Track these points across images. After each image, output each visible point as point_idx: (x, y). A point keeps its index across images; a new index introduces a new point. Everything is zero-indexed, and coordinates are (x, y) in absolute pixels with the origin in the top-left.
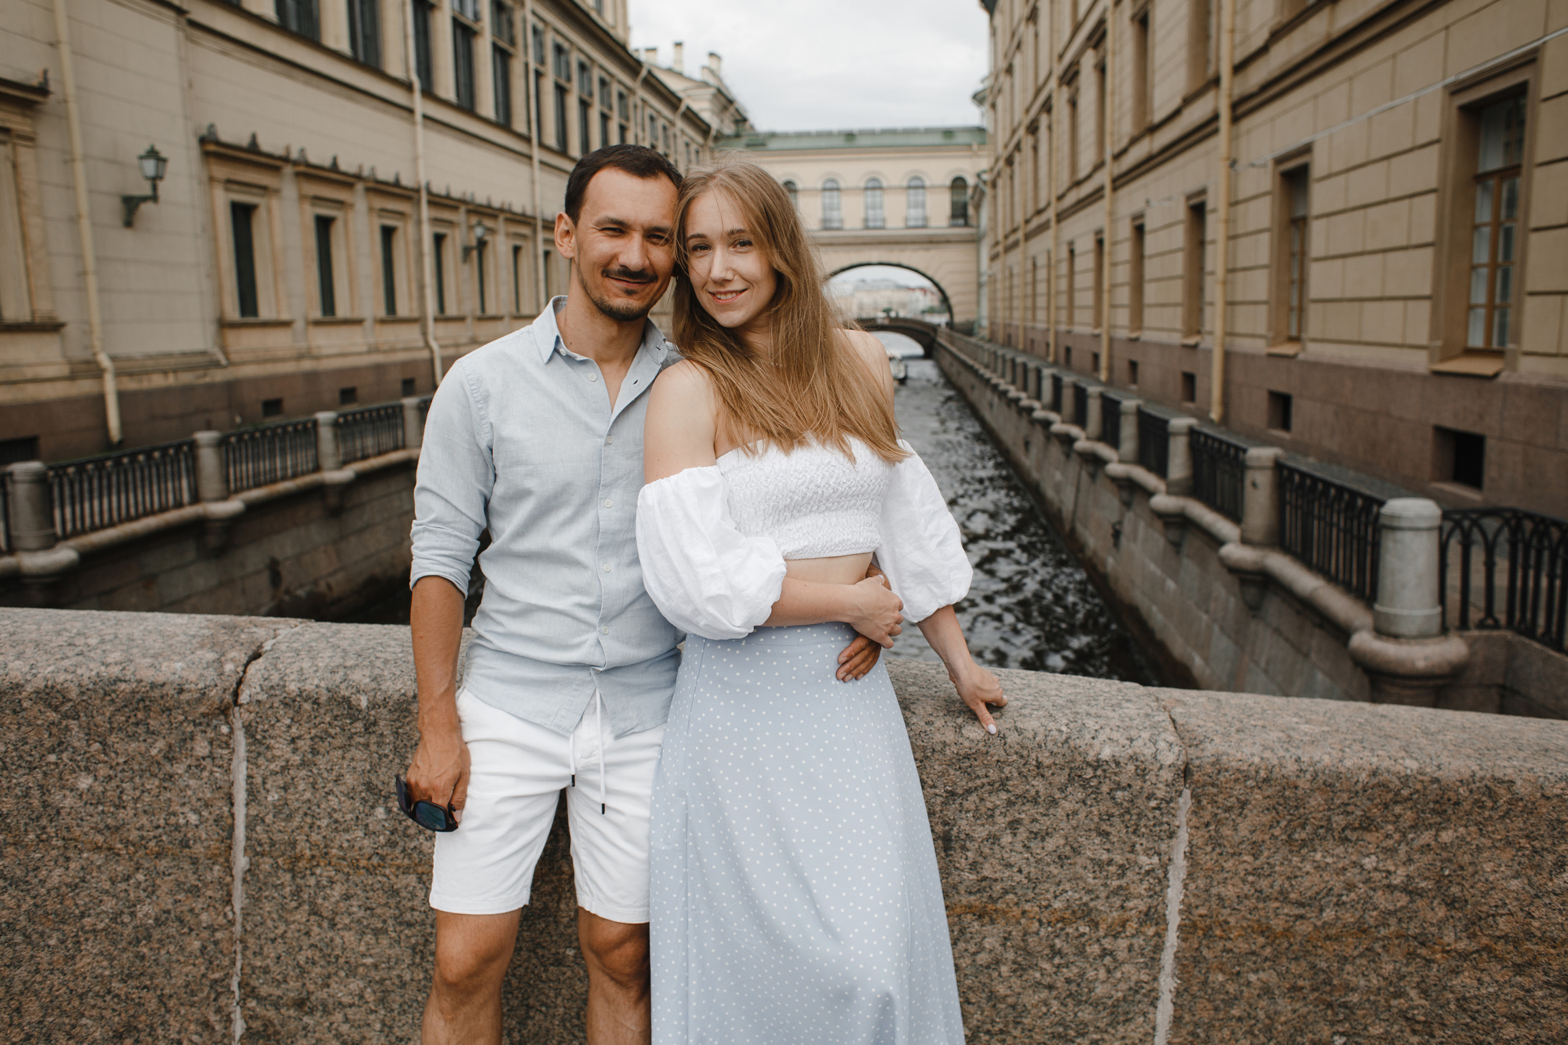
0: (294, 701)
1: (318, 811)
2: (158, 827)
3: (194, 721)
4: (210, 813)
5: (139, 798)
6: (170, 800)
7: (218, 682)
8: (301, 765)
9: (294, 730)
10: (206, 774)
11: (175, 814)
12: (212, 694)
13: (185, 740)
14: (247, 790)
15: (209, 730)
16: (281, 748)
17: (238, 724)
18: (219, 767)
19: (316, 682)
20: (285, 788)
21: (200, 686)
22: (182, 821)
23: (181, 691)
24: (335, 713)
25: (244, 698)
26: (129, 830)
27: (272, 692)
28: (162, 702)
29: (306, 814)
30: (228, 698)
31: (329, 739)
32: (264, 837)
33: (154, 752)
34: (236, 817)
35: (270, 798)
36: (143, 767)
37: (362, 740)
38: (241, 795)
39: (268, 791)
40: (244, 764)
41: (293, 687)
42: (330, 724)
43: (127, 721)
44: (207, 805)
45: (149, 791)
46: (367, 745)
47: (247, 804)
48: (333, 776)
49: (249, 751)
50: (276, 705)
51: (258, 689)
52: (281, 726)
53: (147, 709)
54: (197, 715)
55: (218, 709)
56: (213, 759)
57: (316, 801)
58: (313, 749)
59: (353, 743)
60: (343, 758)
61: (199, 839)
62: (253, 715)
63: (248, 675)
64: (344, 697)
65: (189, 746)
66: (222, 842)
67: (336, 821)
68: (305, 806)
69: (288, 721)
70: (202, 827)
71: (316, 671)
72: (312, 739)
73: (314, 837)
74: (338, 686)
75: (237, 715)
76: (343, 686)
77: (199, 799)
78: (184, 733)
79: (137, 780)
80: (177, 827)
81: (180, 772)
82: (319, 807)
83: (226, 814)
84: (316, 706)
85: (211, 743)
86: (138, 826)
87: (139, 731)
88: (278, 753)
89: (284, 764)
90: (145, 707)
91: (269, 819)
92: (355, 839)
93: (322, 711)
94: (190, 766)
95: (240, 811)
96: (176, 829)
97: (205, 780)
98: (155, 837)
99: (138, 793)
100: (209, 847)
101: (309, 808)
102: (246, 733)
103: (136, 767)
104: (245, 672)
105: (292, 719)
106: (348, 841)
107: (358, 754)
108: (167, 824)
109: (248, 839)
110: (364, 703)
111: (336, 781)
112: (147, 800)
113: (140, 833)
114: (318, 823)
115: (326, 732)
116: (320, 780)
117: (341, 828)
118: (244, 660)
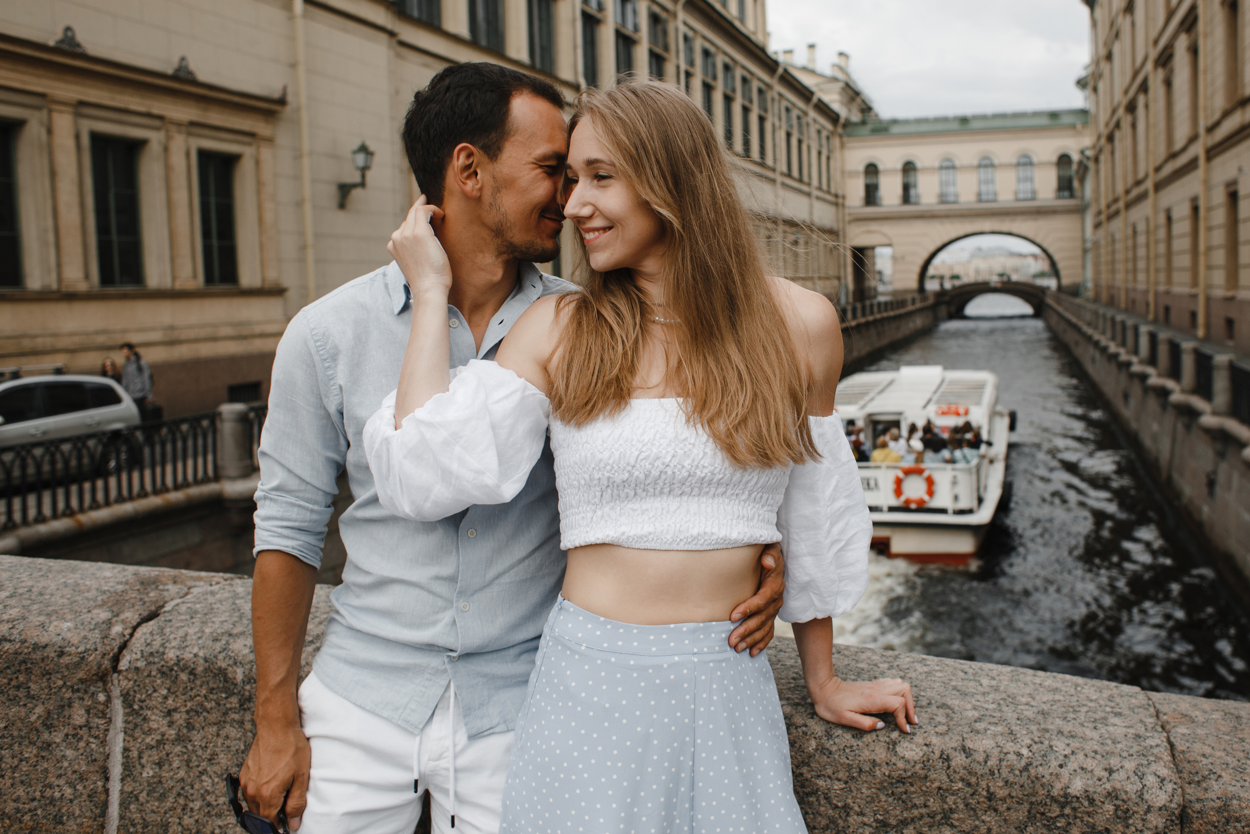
0: (172, 670)
1: (191, 791)
2: (34, 799)
3: (72, 687)
4: (85, 787)
5: (16, 766)
6: (46, 770)
7: (99, 646)
8: (176, 740)
9: (170, 701)
10: (82, 744)
11: (50, 786)
12: (91, 658)
13: (63, 706)
14: (123, 764)
15: (86, 697)
16: (157, 721)
17: (116, 692)
18: (95, 738)
19: (195, 650)
20: (160, 764)
21: (80, 650)
22: (57, 795)
23: (61, 654)
24: (211, 685)
25: (123, 665)
26: (5, 801)
27: (151, 659)
28: (42, 665)
29: (179, 795)
30: (107, 663)
31: (205, 714)
32: (137, 816)
33: (33, 718)
34: (111, 793)
35: (145, 775)
36: (23, 734)
37: (236, 717)
38: (116, 770)
39: (143, 767)
40: (121, 736)
41: (171, 655)
42: (205, 697)
43: (9, 684)
44: (82, 779)
45: (27, 760)
46: (241, 723)
47: (122, 780)
48: (206, 755)
49: (126, 722)
50: (154, 673)
51: (139, 656)
52: (157, 698)
53: (28, 671)
54: (75, 680)
55: (96, 674)
56: (90, 728)
57: (189, 780)
58: (188, 723)
59: (228, 719)
60: (218, 735)
61: (71, 815)
62: (131, 683)
63: (134, 640)
64: (220, 669)
65: (66, 713)
66: (95, 820)
67: (209, 804)
68: (180, 785)
69: (165, 692)
70: (75, 802)
71: (200, 638)
72: (188, 712)
73: (187, 821)
74: (216, 657)
75: (116, 682)
76: (221, 657)
77: (75, 772)
78: (62, 699)
79: (16, 747)
80: (52, 801)
81: (58, 740)
82: (192, 788)
83: (100, 789)
84: (192, 677)
85: (88, 711)
86: (14, 797)
87: (21, 695)
88: (154, 725)
89: (159, 737)
90: (27, 669)
91: (143, 797)
92: (227, 826)
93: (198, 682)
94: (67, 735)
95: (115, 787)
96: (51, 803)
97: (81, 751)
98: (30, 810)
99: (16, 761)
100: (82, 824)
101: (183, 788)
102: (124, 702)
103: (16, 733)
104: (132, 635)
105: (169, 689)
106: (220, 827)
107: (233, 732)
108: (43, 797)
109: (122, 818)
110: (240, 676)
111: (210, 760)
112: (24, 769)
113: (15, 805)
114: (191, 805)
115: (201, 705)
116: (195, 758)
117: (213, 813)
118: (136, 619)
